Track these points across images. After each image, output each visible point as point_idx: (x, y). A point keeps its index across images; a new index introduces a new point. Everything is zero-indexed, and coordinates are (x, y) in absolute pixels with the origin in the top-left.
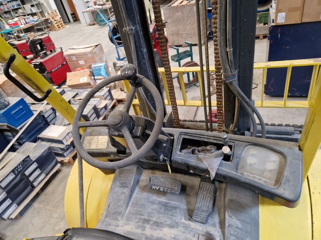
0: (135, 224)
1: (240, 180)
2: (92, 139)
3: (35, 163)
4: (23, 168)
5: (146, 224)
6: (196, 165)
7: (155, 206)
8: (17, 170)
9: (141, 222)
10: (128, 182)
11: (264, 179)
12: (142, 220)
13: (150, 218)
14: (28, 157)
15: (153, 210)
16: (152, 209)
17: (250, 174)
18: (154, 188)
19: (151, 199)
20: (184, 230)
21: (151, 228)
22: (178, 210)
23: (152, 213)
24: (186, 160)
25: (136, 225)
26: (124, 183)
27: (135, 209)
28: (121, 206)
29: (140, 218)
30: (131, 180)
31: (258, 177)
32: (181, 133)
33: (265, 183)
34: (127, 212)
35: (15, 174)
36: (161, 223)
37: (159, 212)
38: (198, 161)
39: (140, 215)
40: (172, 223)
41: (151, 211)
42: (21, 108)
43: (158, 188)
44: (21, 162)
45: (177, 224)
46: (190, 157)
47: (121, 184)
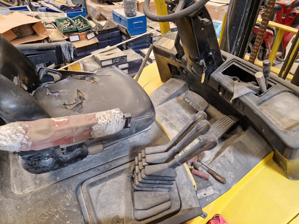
1: (254, 112)
2: (166, 40)
3: (128, 64)
4: (119, 62)
5: (165, 120)
6: (227, 86)
7: (179, 115)
8: (115, 61)
10: (172, 90)
11: (277, 121)
12: (164, 117)
13: (170, 120)
14: (126, 56)
15: (176, 116)
17: (268, 113)
18: (186, 100)
19: (179, 110)
21: (166, 125)
23: (173, 117)
24: (221, 80)
26: (169, 89)
27: (164, 109)
28: (156, 102)
29: (163, 116)
30: (174, 90)
31: (274, 118)
32: (234, 59)
33: (276, 124)
34: (158, 107)
35: (113, 62)
36: (175, 126)
37: (178, 120)
38: (231, 84)
39: (165, 114)
41: (174, 116)
42: (141, 23)
43: (189, 102)
44: (120, 57)
46: (227, 79)
47: (166, 89)
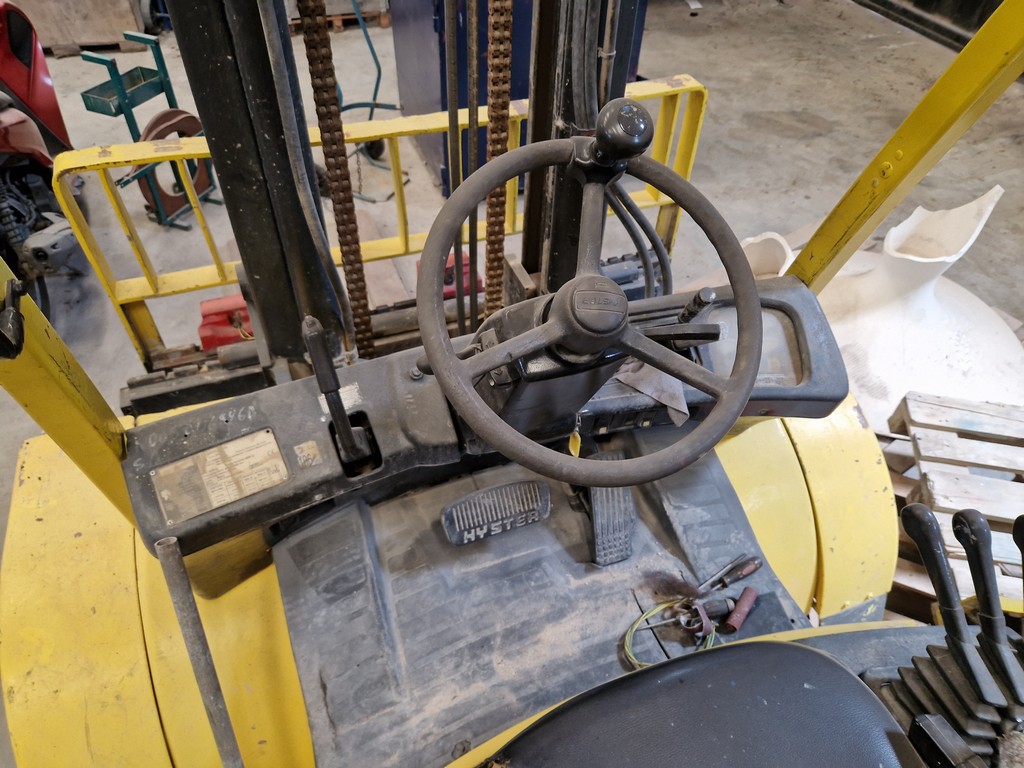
0: (452, 677)
5: (484, 655)
7: (479, 593)
9: (467, 661)
10: (351, 570)
12: (466, 652)
13: (487, 633)
16: (474, 606)
20: (593, 603)
21: (508, 656)
22: (545, 564)
23: (482, 615)
25: (457, 676)
26: (336, 582)
28: (371, 658)
29: (457, 651)
34: (402, 661)
36: (524, 624)
37: (499, 601)
38: (624, 392)
40: (553, 606)
45: (566, 599)
